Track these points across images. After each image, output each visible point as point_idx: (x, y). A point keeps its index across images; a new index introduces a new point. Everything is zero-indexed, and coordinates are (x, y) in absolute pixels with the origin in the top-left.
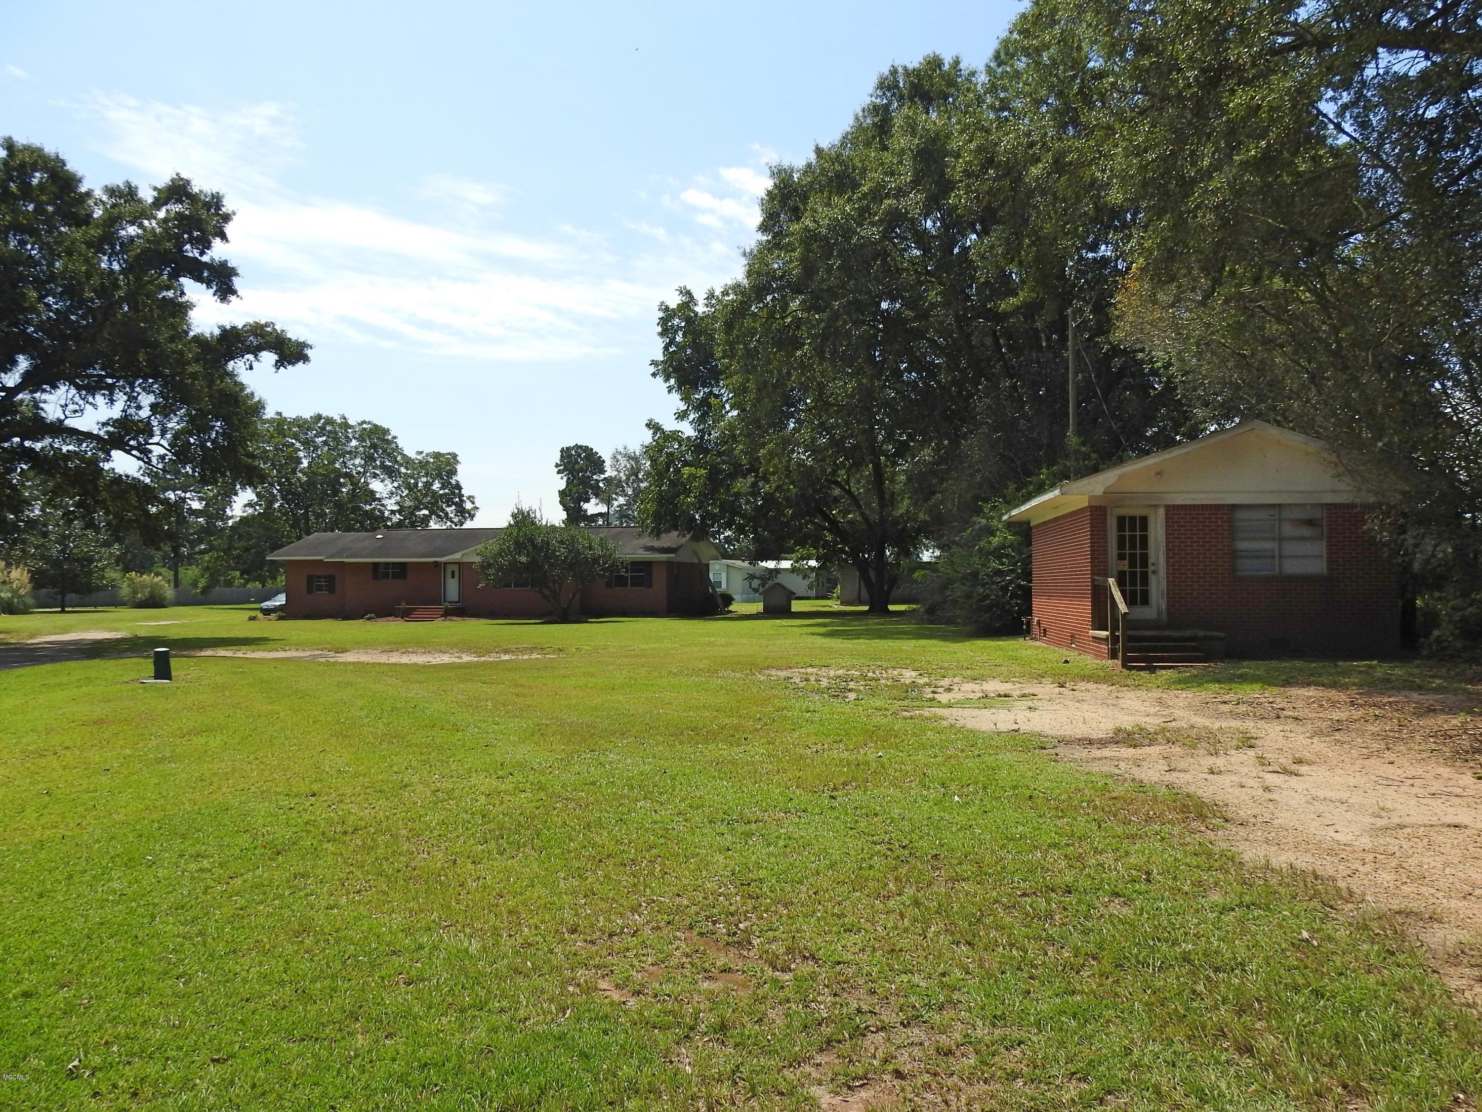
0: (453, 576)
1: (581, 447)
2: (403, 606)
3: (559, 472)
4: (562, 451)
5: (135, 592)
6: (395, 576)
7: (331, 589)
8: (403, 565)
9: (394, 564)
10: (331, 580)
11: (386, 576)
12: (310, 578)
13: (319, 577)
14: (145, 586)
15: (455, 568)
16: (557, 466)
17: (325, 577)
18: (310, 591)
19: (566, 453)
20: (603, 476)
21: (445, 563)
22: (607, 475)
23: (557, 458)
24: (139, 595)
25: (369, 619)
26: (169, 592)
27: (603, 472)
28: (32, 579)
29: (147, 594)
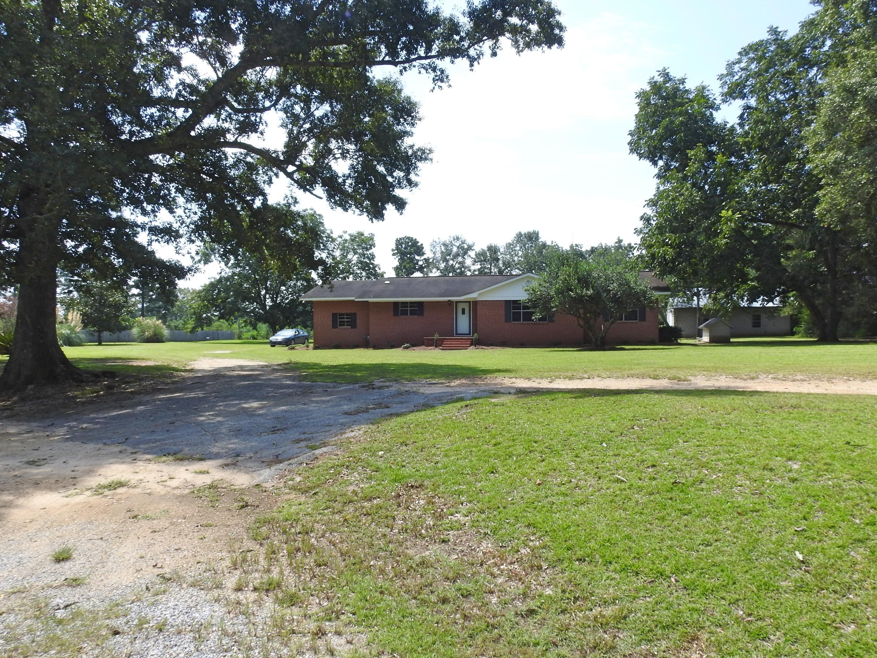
0: (463, 313)
1: (408, 238)
2: (436, 336)
3: (394, 255)
4: (397, 240)
5: (144, 332)
6: (413, 313)
7: (353, 324)
8: (420, 304)
9: (411, 303)
10: (352, 317)
11: (404, 313)
12: (334, 315)
13: (343, 315)
14: (150, 327)
15: (466, 307)
16: (393, 250)
17: (347, 315)
18: (334, 326)
19: (399, 242)
20: (422, 258)
21: (457, 302)
22: (425, 256)
23: (394, 246)
24: (147, 333)
25: (406, 348)
26: (166, 332)
27: (423, 254)
28: (83, 321)
29: (151, 333)
